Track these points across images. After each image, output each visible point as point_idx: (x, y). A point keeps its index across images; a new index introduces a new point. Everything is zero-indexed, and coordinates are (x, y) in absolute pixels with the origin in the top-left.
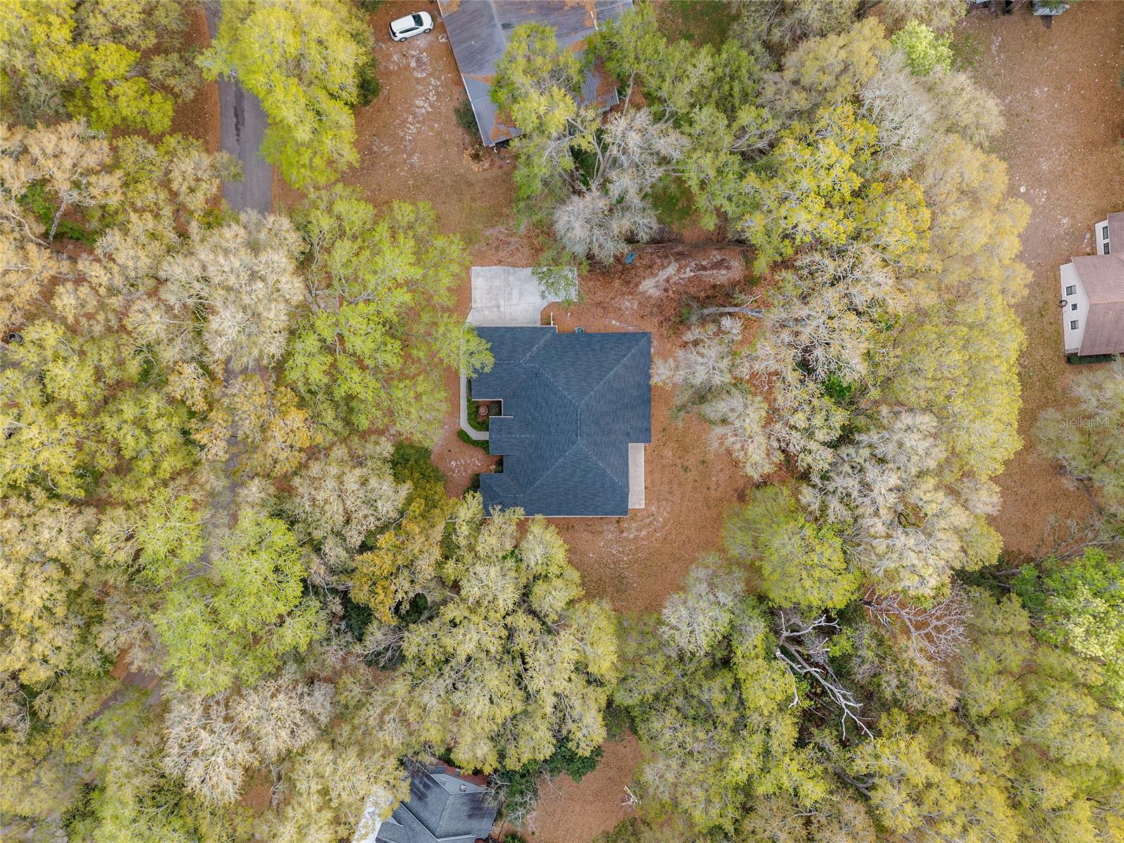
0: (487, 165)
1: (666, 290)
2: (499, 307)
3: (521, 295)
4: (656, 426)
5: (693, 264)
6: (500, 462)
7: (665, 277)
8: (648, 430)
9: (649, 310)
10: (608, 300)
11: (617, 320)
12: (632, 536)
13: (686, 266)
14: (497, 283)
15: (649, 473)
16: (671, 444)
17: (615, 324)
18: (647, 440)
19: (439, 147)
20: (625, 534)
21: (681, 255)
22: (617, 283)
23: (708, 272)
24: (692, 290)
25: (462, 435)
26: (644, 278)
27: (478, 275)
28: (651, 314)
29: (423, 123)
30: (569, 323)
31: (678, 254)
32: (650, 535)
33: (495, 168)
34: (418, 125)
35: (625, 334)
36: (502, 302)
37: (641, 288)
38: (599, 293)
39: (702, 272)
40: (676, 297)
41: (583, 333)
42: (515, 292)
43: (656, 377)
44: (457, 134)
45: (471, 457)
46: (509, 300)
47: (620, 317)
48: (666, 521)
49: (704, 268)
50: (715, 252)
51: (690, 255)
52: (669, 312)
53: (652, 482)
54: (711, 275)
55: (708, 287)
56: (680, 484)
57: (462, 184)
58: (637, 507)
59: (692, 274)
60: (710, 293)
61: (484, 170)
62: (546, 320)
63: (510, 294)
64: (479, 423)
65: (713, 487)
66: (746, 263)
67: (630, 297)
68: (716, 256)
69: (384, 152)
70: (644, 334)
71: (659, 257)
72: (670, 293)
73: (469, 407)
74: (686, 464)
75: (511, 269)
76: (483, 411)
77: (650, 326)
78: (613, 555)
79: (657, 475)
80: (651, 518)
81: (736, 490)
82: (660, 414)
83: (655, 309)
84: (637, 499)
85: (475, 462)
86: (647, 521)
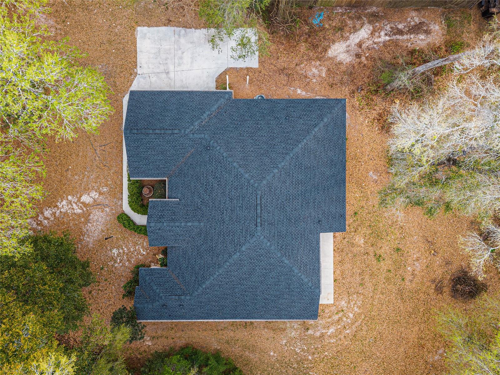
1: (358, 56)
2: (168, 73)
3: (193, 59)
5: (388, 27)
7: (357, 41)
9: (339, 77)
10: (293, 66)
12: (318, 334)
13: (381, 29)
14: (166, 46)
15: (339, 263)
16: (364, 230)
17: (301, 93)
18: (341, 227)
20: (310, 332)
21: (374, 18)
22: (303, 47)
23: (405, 37)
24: (388, 57)
25: (124, 220)
26: (334, 42)
27: (144, 37)
28: (342, 83)
30: (248, 91)
31: (372, 15)
32: (339, 332)
35: (315, 101)
36: (171, 68)
37: (331, 53)
38: (283, 59)
39: (398, 37)
40: (370, 64)
41: (264, 100)
42: (187, 58)
45: (135, 244)
46: (179, 65)
47: (306, 86)
48: (357, 317)
49: (401, 32)
50: (414, 14)
51: (385, 17)
52: (362, 80)
53: (343, 273)
54: (409, 40)
55: (406, 52)
56: (372, 275)
59: (387, 38)
62: (221, 83)
63: (181, 58)
64: (141, 206)
65: (408, 277)
66: (448, 26)
67: (318, 63)
68: (414, 18)
71: (350, 18)
72: (363, 59)
73: (130, 188)
74: (379, 252)
75: (183, 31)
76: (146, 191)
78: (297, 354)
79: (347, 266)
80: (341, 314)
81: (433, 281)
83: (346, 78)
85: (139, 249)
86: (336, 317)
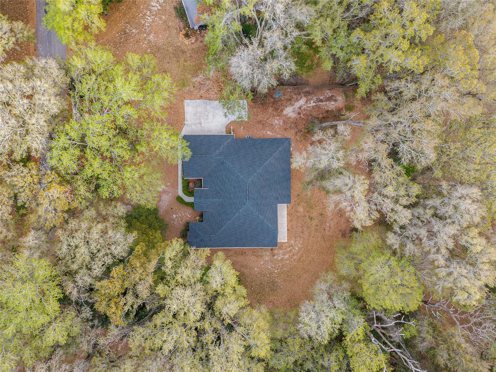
0: (193, 41)
1: (299, 114)
2: (201, 124)
3: (214, 116)
4: (294, 193)
5: (315, 98)
6: (201, 216)
7: (299, 106)
8: (289, 196)
9: (289, 125)
10: (265, 119)
11: (271, 131)
12: (280, 258)
13: (311, 99)
14: (200, 109)
15: (289, 221)
16: (303, 204)
17: (269, 134)
18: (288, 202)
19: (165, 30)
20: (276, 257)
21: (307, 94)
22: (270, 110)
23: (324, 103)
24: (314, 114)
25: (180, 200)
26: (286, 107)
27: (188, 105)
28: (291, 128)
29: (156, 15)
30: (242, 133)
31: (306, 92)
32: (291, 257)
33: (198, 43)
34: (153, 17)
35: (275, 139)
36: (203, 121)
37: (285, 112)
38: (260, 116)
39: (320, 103)
40: (305, 118)
41: (250, 139)
42: (211, 115)
43: (295, 163)
44: (176, 22)
45: (185, 212)
46: (207, 119)
47: (272, 130)
48: (300, 249)
49: (321, 101)
50: (328, 91)
51: (313, 93)
52: (301, 126)
53: (292, 226)
54: (326, 105)
55: (324, 112)
56: (308, 227)
57: (179, 52)
58: (283, 241)
59: (314, 104)
60: (325, 115)
61: (192, 43)
62: (228, 131)
63: (207, 116)
64: (189, 192)
65: (327, 229)
66: (346, 98)
67: (278, 118)
68: (328, 93)
69: (133, 33)
70: (287, 139)
71: (295, 94)
72: (302, 115)
73: (183, 183)
74: (311, 215)
75: (208, 101)
76: (191, 184)
77: (290, 134)
78: (269, 269)
79: (294, 222)
80: (291, 248)
81: (341, 231)
82: (296, 187)
83: (293, 125)
84: (283, 236)
85: (187, 215)
86: (289, 249)
